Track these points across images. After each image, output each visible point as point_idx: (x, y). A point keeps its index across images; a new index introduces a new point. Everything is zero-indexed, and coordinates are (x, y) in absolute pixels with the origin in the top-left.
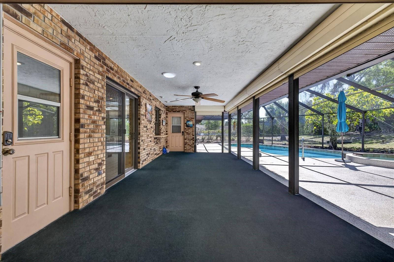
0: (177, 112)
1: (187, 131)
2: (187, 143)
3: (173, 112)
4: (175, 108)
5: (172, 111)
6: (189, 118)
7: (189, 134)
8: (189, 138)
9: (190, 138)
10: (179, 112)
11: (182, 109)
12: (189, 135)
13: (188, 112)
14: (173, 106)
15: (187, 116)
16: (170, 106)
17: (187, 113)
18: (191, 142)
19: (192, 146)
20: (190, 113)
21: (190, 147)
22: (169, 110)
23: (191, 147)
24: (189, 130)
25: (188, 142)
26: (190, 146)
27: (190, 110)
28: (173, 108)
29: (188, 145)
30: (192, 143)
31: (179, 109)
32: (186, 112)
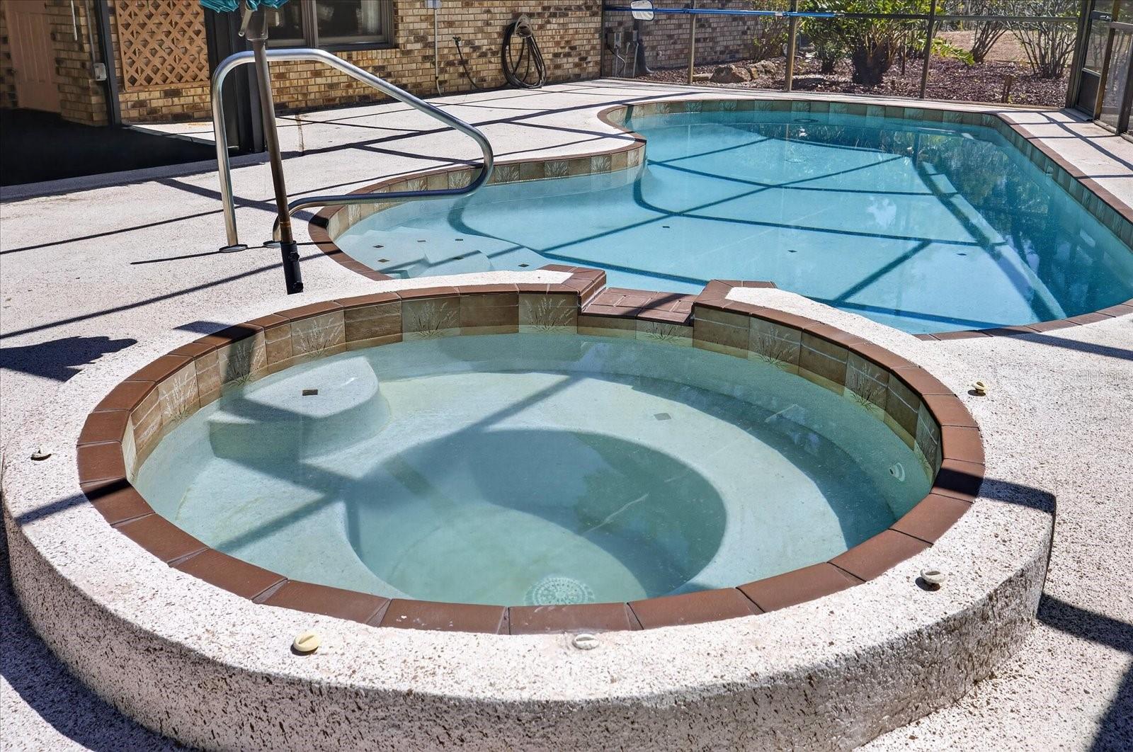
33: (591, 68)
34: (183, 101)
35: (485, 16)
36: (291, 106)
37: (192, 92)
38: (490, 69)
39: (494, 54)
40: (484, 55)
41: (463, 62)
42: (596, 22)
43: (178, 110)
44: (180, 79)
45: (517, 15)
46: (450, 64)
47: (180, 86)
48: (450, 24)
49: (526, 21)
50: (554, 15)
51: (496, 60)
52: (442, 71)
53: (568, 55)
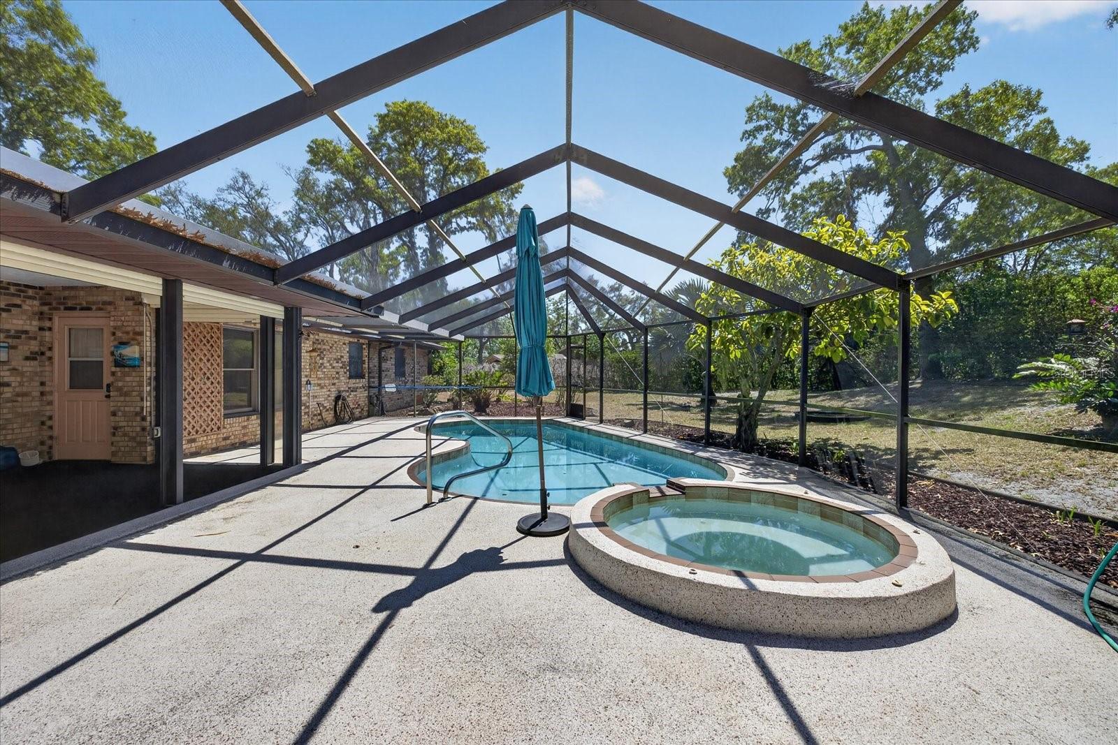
0: (82, 309)
1: (120, 384)
2: (121, 427)
3: (66, 309)
4: (73, 293)
5: (62, 307)
6: (127, 333)
7: (126, 394)
8: (127, 409)
9: (132, 409)
10: (89, 309)
11: (99, 298)
12: (127, 399)
13: (122, 308)
14: (65, 288)
15: (119, 324)
16: (55, 288)
17: (119, 314)
18: (134, 424)
19: (138, 439)
20: (129, 313)
21: (130, 444)
22: (50, 304)
23: (135, 444)
24: (128, 379)
25: (124, 424)
26: (133, 439)
27: (131, 303)
28: (66, 293)
29: (125, 435)
30: (138, 429)
31: (90, 299)
32: (115, 308)
33: (365, 414)
34: (196, 444)
35: (328, 393)
36: (249, 442)
37: (202, 439)
38: (329, 416)
39: (331, 410)
40: (327, 410)
41: (320, 414)
42: (366, 394)
43: (193, 450)
44: (197, 432)
45: (339, 392)
46: (315, 415)
47: (197, 436)
48: (315, 397)
49: (343, 394)
50: (352, 391)
51: (332, 412)
52: (312, 419)
53: (357, 408)
